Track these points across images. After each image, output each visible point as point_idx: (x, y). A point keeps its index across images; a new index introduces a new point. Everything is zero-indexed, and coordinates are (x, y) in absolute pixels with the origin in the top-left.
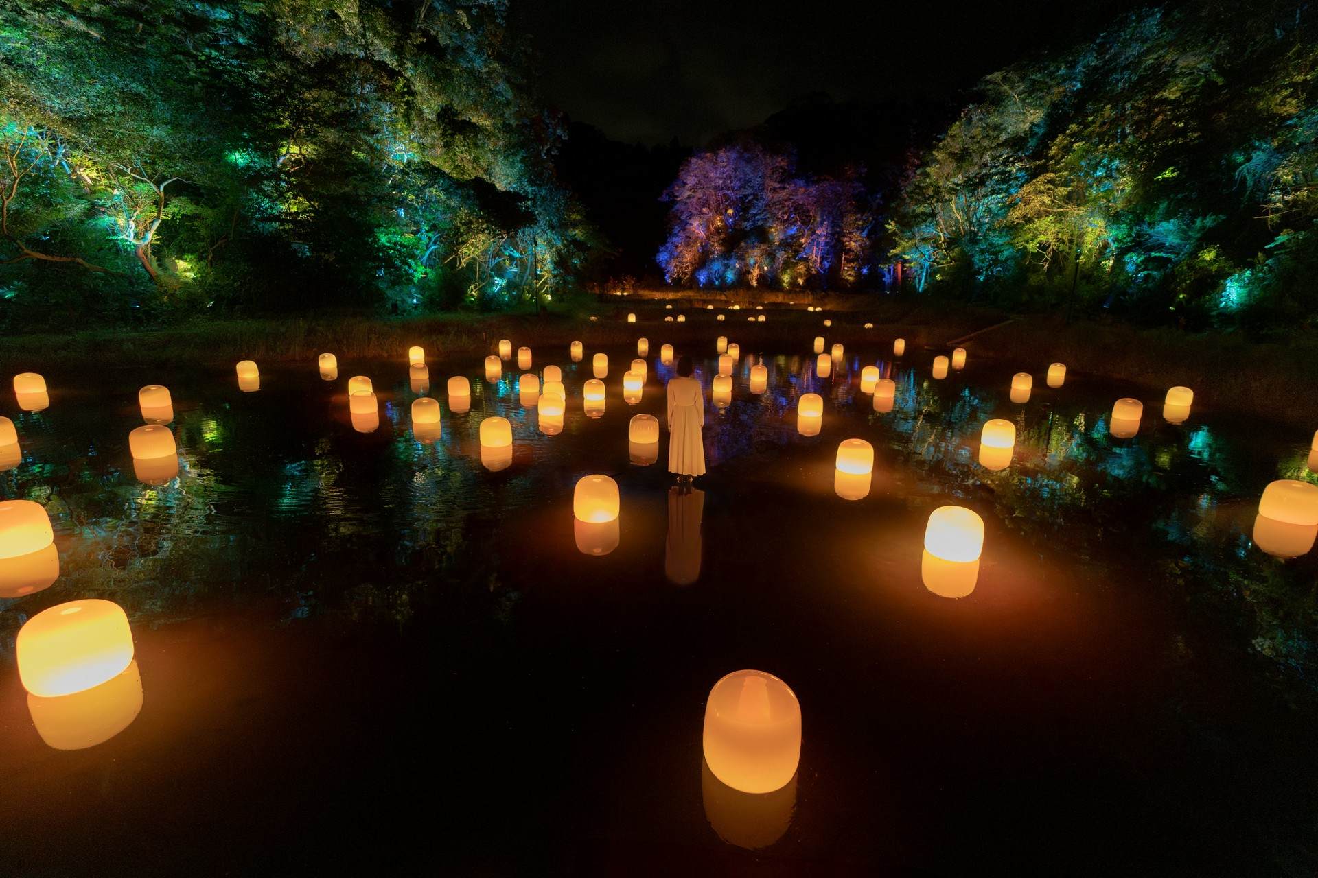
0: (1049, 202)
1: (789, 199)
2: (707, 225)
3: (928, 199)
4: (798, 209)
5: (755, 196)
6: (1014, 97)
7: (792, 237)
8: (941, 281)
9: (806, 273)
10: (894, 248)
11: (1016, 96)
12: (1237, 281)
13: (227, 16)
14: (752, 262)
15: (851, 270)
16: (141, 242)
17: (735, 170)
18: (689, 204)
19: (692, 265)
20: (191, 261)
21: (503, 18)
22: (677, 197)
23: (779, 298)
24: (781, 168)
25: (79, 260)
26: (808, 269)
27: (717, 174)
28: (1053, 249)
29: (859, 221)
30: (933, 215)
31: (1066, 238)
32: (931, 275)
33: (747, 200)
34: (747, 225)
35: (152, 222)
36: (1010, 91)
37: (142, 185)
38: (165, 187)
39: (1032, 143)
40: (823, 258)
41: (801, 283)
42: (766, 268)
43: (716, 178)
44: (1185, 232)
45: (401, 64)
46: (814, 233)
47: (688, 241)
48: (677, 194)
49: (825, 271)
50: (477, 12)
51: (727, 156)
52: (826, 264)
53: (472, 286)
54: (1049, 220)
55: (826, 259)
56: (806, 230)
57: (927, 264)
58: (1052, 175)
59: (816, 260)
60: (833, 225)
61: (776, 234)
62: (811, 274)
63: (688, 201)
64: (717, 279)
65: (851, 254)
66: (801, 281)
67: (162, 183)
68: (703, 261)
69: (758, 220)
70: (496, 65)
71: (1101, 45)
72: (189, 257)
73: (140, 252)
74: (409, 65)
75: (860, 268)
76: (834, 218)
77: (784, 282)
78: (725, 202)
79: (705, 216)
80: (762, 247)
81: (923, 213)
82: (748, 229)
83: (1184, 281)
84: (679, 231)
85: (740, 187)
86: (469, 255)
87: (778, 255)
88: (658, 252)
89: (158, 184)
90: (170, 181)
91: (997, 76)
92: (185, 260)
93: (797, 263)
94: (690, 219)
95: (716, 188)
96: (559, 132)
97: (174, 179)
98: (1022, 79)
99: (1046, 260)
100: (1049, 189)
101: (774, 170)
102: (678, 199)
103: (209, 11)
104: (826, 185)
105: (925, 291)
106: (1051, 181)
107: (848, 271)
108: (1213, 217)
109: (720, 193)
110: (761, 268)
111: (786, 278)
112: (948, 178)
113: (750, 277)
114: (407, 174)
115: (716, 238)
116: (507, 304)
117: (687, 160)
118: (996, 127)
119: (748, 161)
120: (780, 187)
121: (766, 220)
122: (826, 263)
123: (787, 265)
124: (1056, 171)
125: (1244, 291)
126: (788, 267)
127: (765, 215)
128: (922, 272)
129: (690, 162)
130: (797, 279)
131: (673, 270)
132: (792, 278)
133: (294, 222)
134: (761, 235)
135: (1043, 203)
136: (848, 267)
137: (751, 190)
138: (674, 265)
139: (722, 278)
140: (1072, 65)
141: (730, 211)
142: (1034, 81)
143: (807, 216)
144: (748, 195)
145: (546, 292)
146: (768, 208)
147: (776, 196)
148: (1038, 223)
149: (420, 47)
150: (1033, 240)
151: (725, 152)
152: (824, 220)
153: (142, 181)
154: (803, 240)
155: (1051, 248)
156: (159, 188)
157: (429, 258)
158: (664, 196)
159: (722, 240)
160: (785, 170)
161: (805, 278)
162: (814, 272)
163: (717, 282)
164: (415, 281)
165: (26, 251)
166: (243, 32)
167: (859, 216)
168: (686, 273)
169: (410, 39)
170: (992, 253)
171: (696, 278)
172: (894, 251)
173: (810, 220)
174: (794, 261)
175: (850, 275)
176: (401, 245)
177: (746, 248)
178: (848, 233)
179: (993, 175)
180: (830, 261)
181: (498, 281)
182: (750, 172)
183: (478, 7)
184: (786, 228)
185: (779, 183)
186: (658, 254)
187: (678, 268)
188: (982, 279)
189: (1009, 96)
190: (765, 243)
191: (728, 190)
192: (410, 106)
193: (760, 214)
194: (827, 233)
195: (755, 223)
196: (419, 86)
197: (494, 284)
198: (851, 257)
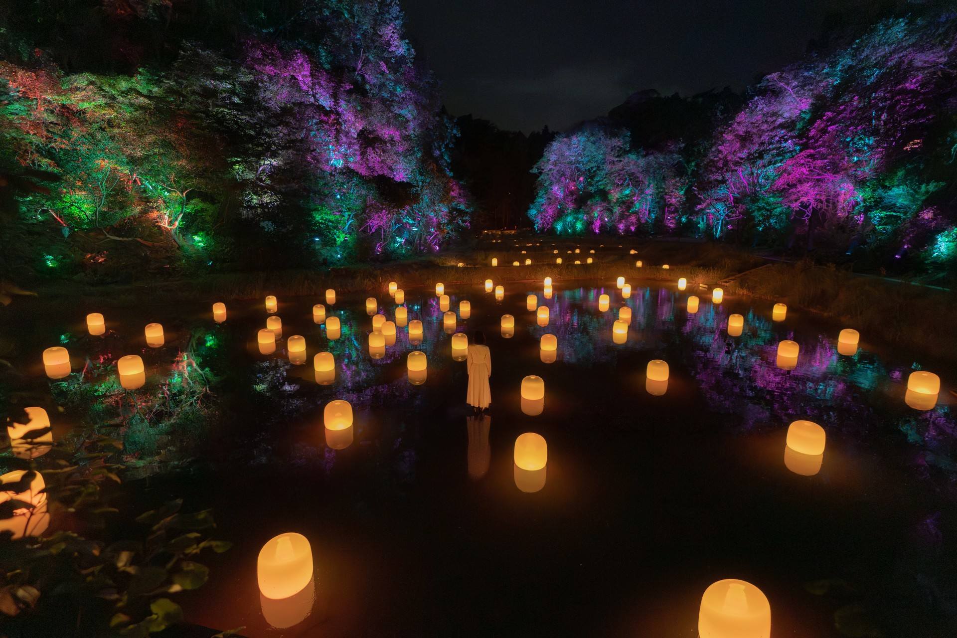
0: (808, 172)
1: (624, 169)
2: (564, 189)
3: (719, 170)
4: (632, 176)
5: (598, 167)
6: (789, 90)
7: (627, 196)
8: (732, 230)
9: (637, 222)
10: (700, 204)
11: (791, 90)
12: (947, 236)
13: (229, 86)
14: (596, 215)
15: (673, 219)
16: (172, 227)
17: (584, 149)
18: (551, 175)
19: (553, 218)
20: (202, 236)
21: (411, 63)
24: (618, 147)
25: (138, 239)
26: (639, 220)
27: (571, 153)
28: (813, 207)
29: (678, 183)
30: (724, 181)
31: (823, 198)
32: (725, 225)
33: (592, 171)
34: (592, 189)
35: (179, 214)
36: (786, 87)
37: (173, 194)
38: (186, 194)
39: (799, 126)
40: (650, 212)
41: (633, 230)
42: (606, 220)
43: (570, 156)
44: (912, 195)
45: (336, 103)
46: (642, 192)
47: (550, 201)
48: (543, 168)
49: (652, 221)
50: (394, 61)
51: (579, 140)
52: (653, 216)
53: (379, 244)
54: (808, 185)
55: (653, 211)
56: (637, 191)
57: (722, 218)
58: (812, 151)
59: (645, 212)
60: (657, 186)
61: (614, 194)
62: (641, 223)
63: (549, 173)
64: (570, 228)
65: (672, 207)
66: (633, 228)
67: (184, 192)
68: (560, 215)
69: (601, 185)
70: (409, 92)
71: (857, 49)
72: (201, 233)
73: (173, 232)
74: (342, 103)
75: (680, 218)
76: (658, 182)
77: (620, 229)
78: (577, 172)
79: (563, 183)
80: (603, 204)
81: (716, 180)
82: (593, 191)
83: (909, 235)
84: (543, 194)
85: (588, 162)
86: (377, 224)
87: (615, 210)
88: (529, 209)
89: (182, 192)
90: (188, 190)
91: (775, 75)
92: (198, 235)
93: (630, 215)
94: (551, 185)
95: (570, 163)
96: (455, 131)
97: (191, 189)
98: (795, 77)
99: (808, 216)
100: (808, 162)
101: (613, 148)
102: (544, 171)
103: (219, 84)
104: (651, 158)
105: (720, 238)
106: (811, 156)
107: (670, 220)
108: (935, 184)
109: (574, 166)
110: (602, 219)
111: (621, 227)
112: (734, 153)
113: (594, 226)
114: (334, 176)
115: (570, 198)
116: (403, 256)
118: (775, 114)
119: (594, 143)
120: (617, 161)
121: (607, 184)
122: (652, 214)
123: (622, 217)
124: (815, 147)
125: (952, 245)
126: (623, 219)
127: (606, 181)
128: (718, 223)
129: (551, 145)
130: (630, 226)
131: (539, 222)
132: (626, 226)
133: (264, 209)
134: (603, 196)
135: (804, 173)
136: (671, 217)
137: (595, 163)
138: (540, 218)
139: (573, 226)
140: (833, 65)
141: (581, 179)
142: (805, 78)
143: (637, 181)
144: (593, 167)
145: (435, 244)
146: (608, 176)
147: (614, 167)
148: (800, 188)
149: (349, 92)
150: (796, 201)
151: (576, 137)
152: (650, 183)
153: (174, 191)
154: (635, 198)
155: (811, 207)
156: (183, 195)
157: (349, 228)
158: (534, 169)
159: (574, 200)
160: (621, 148)
161: (636, 226)
162: (643, 221)
163: (570, 231)
164: (338, 243)
165: (108, 236)
166: (237, 95)
167: (678, 179)
168: (548, 224)
169: (342, 87)
170: (767, 210)
171: (555, 228)
172: (700, 206)
173: (639, 184)
174: (628, 214)
175: (671, 223)
176: (330, 221)
177: (591, 205)
178: (669, 192)
179: (770, 150)
180: (656, 213)
181: (398, 239)
182: (595, 151)
183: (394, 57)
184: (621, 190)
185: (617, 157)
186: (529, 211)
187: (543, 220)
188: (760, 229)
189: (785, 90)
190: (605, 201)
191: (579, 164)
192: (338, 131)
193: (602, 180)
194: (653, 193)
195: (598, 187)
196: (349, 116)
197: (396, 242)
198: (673, 210)
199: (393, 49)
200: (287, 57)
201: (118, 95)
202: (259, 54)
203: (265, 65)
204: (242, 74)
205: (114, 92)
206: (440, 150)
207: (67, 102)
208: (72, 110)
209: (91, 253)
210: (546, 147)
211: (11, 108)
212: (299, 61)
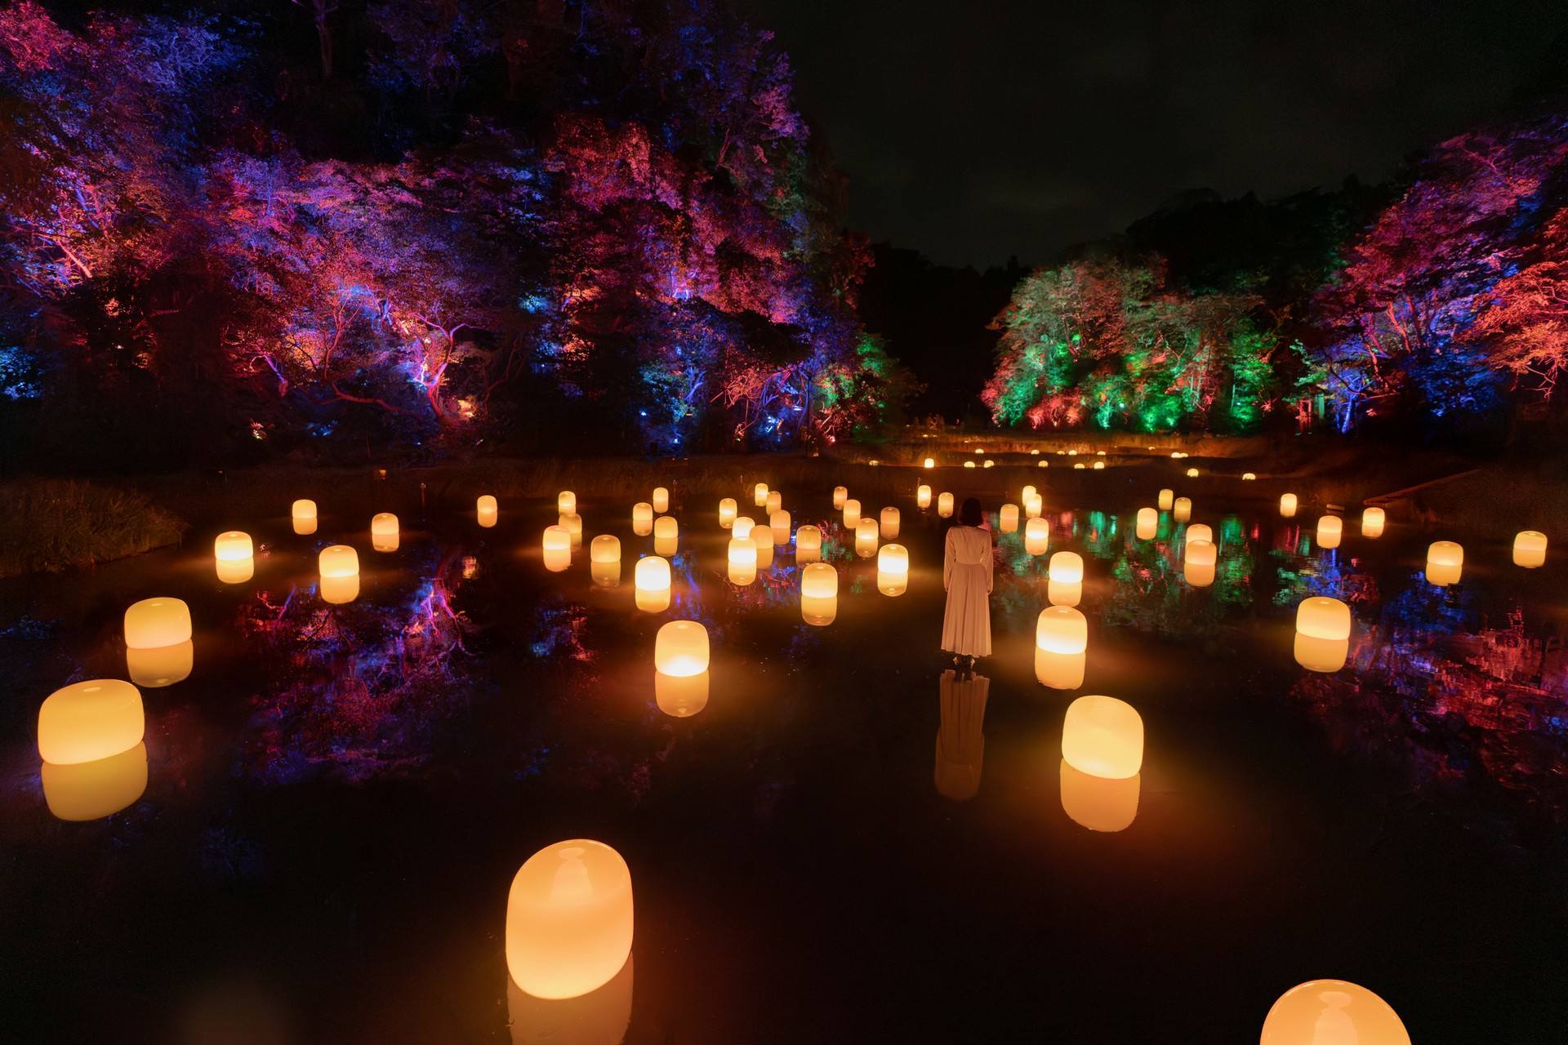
0: (1546, 302)
1: (1154, 320)
2: (1046, 354)
3: (1349, 309)
4: (1169, 332)
5: (1108, 317)
6: (1489, 166)
7: (1160, 366)
8: (1375, 417)
9: (1179, 410)
10: (1305, 375)
11: (1492, 164)
13: (529, 176)
14: (1103, 398)
15: (1247, 406)
16: (430, 384)
17: (1083, 289)
18: (1023, 332)
19: (1025, 403)
20: (472, 401)
21: (803, 148)
22: (1009, 324)
23: (1136, 443)
24: (1144, 282)
25: (380, 401)
26: (1182, 405)
27: (1059, 294)
28: (1559, 367)
29: (1257, 343)
30: (1358, 329)
32: (1360, 408)
33: (1097, 324)
34: (1096, 353)
35: (441, 365)
36: (1482, 159)
37: (436, 332)
38: (454, 333)
39: (1519, 223)
40: (1203, 392)
41: (1172, 424)
42: (1122, 405)
43: (1058, 299)
45: (686, 204)
46: (1189, 359)
47: (1020, 375)
48: (1009, 321)
49: (1206, 408)
50: (776, 146)
51: (1073, 273)
52: (1209, 400)
53: (740, 425)
54: (1547, 327)
55: (1209, 392)
56: (1179, 357)
57: (1353, 395)
58: (1552, 264)
59: (1193, 394)
60: (1216, 349)
61: (1137, 363)
62: (1186, 412)
63: (1021, 327)
64: (1055, 420)
65: (1245, 385)
66: (1171, 421)
67: (451, 330)
68: (1039, 398)
69: (1112, 347)
70: (796, 196)
72: (470, 398)
73: (430, 393)
74: (695, 204)
75: (1261, 404)
76: (1219, 341)
77: (1147, 422)
78: (1070, 327)
79: (1044, 345)
80: (1116, 379)
81: (1343, 327)
82: (1098, 358)
84: (1009, 363)
85: (1089, 309)
86: (740, 393)
87: (1138, 390)
88: (984, 388)
89: (449, 330)
90: (458, 327)
91: (1457, 141)
92: (465, 400)
93: (1165, 399)
94: (1023, 349)
95: (1058, 311)
96: (866, 259)
97: (462, 325)
98: (1500, 141)
99: (1548, 385)
100: (1546, 284)
101: (1136, 285)
102: (1011, 326)
103: (515, 174)
104: (1206, 300)
105: (1351, 432)
106: (1550, 273)
107: (1241, 407)
109: (1064, 317)
110: (1114, 405)
111: (1150, 418)
112: (1379, 279)
113: (1099, 416)
114: (676, 310)
115: (1056, 370)
116: (780, 446)
117: (1023, 281)
118: (1460, 208)
119: (1100, 278)
120: (1142, 307)
121: (1123, 346)
122: (1208, 397)
123: (1151, 400)
124: (1559, 257)
126: (1154, 404)
127: (1122, 340)
128: (1345, 406)
129: (1025, 283)
130: (1165, 417)
131: (1001, 409)
132: (1158, 417)
133: (565, 362)
134: (1117, 365)
135: (1537, 305)
136: (1242, 403)
137: (1103, 311)
138: (1002, 403)
139: (1062, 417)
141: (1077, 338)
143: (1180, 340)
144: (1099, 317)
145: (831, 433)
146: (1126, 332)
147: (1137, 317)
148: (1528, 332)
149: (707, 187)
150: (1521, 356)
151: (1069, 268)
152: (1204, 344)
153: (437, 329)
154: (1175, 370)
155: (1554, 368)
156: (449, 334)
157: (695, 395)
158: (993, 323)
159: (1064, 372)
160: (1150, 285)
161: (1176, 417)
162: (1190, 410)
163: (1055, 424)
164: (677, 419)
165: (338, 393)
166: (541, 189)
167: (1257, 336)
168: (1017, 413)
169: (697, 178)
170: (1455, 378)
171: (1030, 419)
172: (1305, 379)
173: (1184, 345)
174: (1162, 396)
175: (1244, 413)
176: (666, 382)
177: (1095, 381)
178: (1239, 359)
179: (1453, 271)
180: (1215, 395)
181: (771, 420)
182: (1103, 290)
183: (775, 140)
184: (1150, 355)
185: (1141, 300)
186: (984, 391)
187: (1008, 407)
188: (1440, 413)
189: (1481, 165)
190: (1121, 374)
191: (1074, 313)
192: (687, 244)
193: (1115, 339)
194: (1209, 360)
195: (1107, 350)
196: (703, 223)
197: (766, 424)
198: (1246, 390)
199: (776, 126)
200: (617, 134)
201: (373, 189)
202: (575, 132)
203: (583, 148)
204: (550, 160)
205: (367, 185)
206: (841, 288)
207: (305, 202)
208: (312, 215)
209: (315, 422)
210: (1015, 285)
211: (233, 214)
212: (634, 141)
